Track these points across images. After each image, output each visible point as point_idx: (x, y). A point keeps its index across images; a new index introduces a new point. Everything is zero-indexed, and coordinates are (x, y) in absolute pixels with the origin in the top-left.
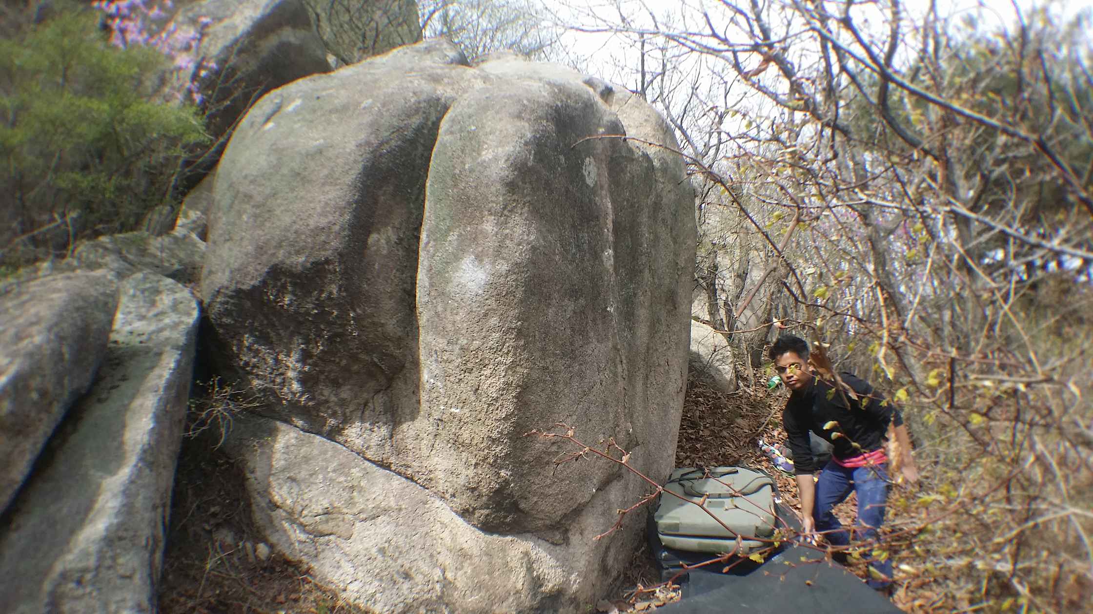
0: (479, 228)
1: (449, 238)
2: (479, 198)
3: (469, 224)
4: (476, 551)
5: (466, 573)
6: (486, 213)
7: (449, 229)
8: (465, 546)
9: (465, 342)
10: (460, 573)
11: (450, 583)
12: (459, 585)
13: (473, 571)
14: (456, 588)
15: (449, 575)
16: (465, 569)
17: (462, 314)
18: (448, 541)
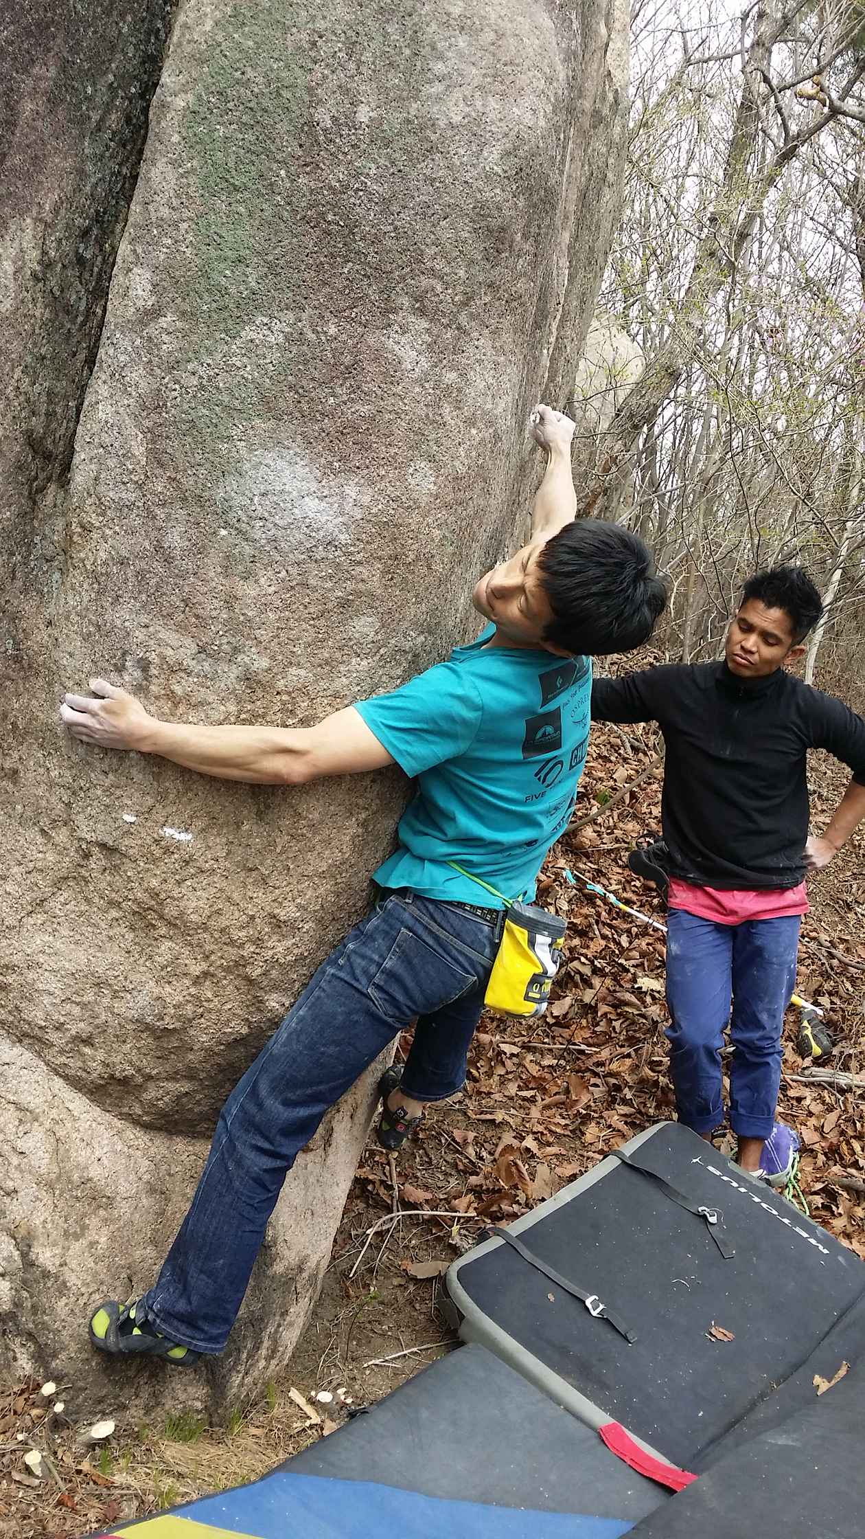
0: (371, 340)
1: (248, 333)
2: (388, 243)
3: (336, 313)
4: (125, 1187)
5: (93, 1244)
6: (405, 301)
7: (252, 304)
8: (95, 1172)
9: (264, 663)
10: (77, 1247)
11: (46, 1274)
12: (73, 1280)
13: (112, 1239)
14: (63, 1289)
15: (45, 1256)
16: (92, 1235)
17: (266, 583)
18: (41, 1159)
